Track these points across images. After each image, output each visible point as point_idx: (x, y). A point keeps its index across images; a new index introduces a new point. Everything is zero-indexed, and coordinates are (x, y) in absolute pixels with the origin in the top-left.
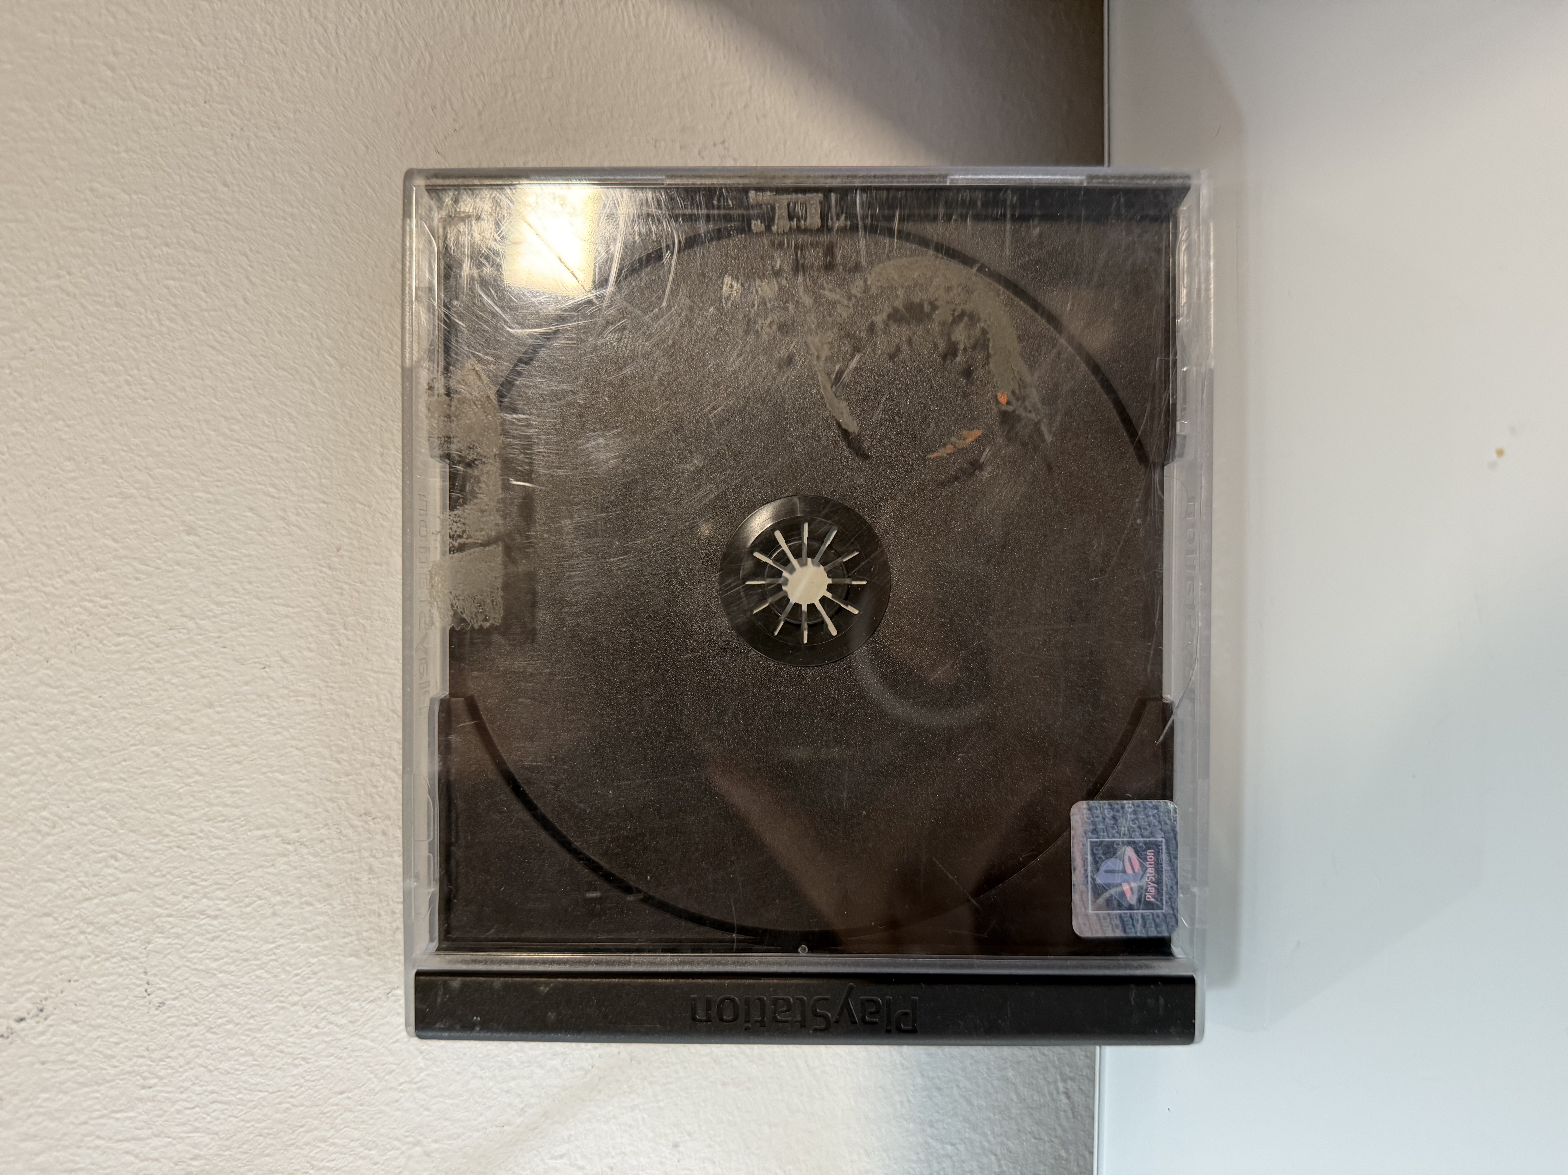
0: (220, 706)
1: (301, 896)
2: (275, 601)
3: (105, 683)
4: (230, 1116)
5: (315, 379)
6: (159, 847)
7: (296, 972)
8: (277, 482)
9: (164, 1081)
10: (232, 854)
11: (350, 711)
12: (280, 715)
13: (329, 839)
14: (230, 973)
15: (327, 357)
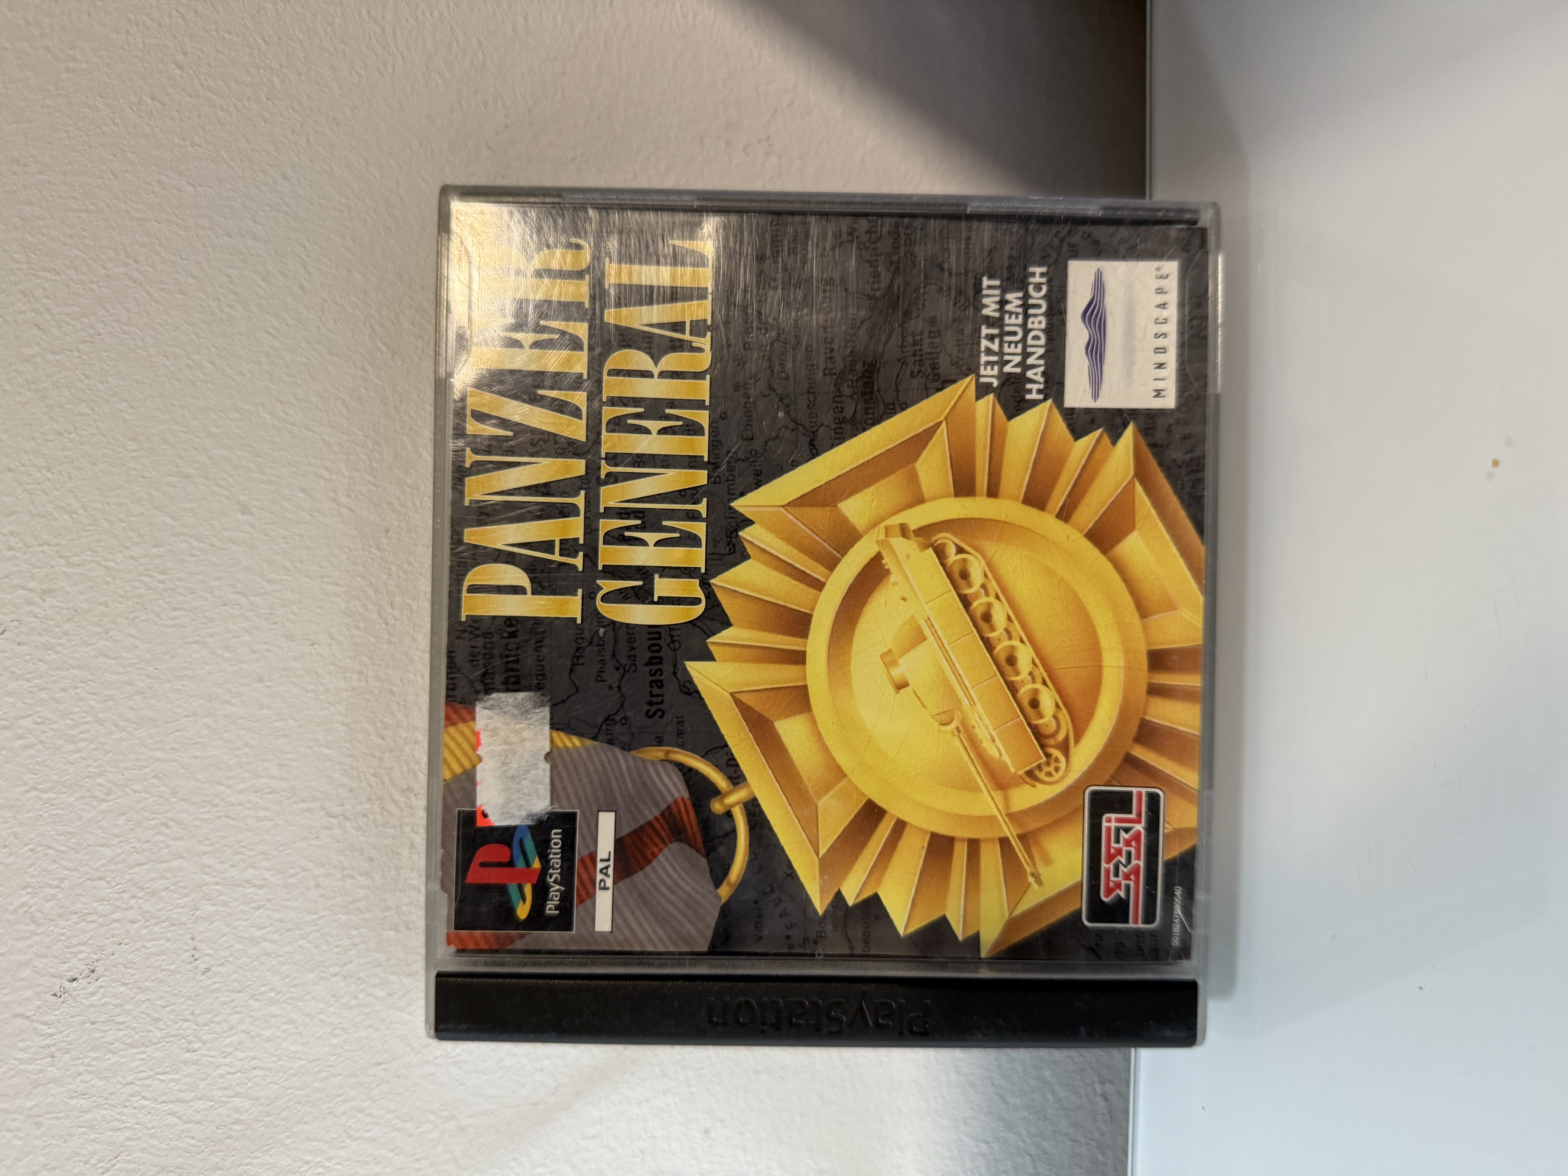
0: (270, 680)
1: (343, 869)
2: (325, 580)
4: (270, 1083)
6: (208, 816)
7: (338, 943)
11: (394, 689)
14: (274, 942)
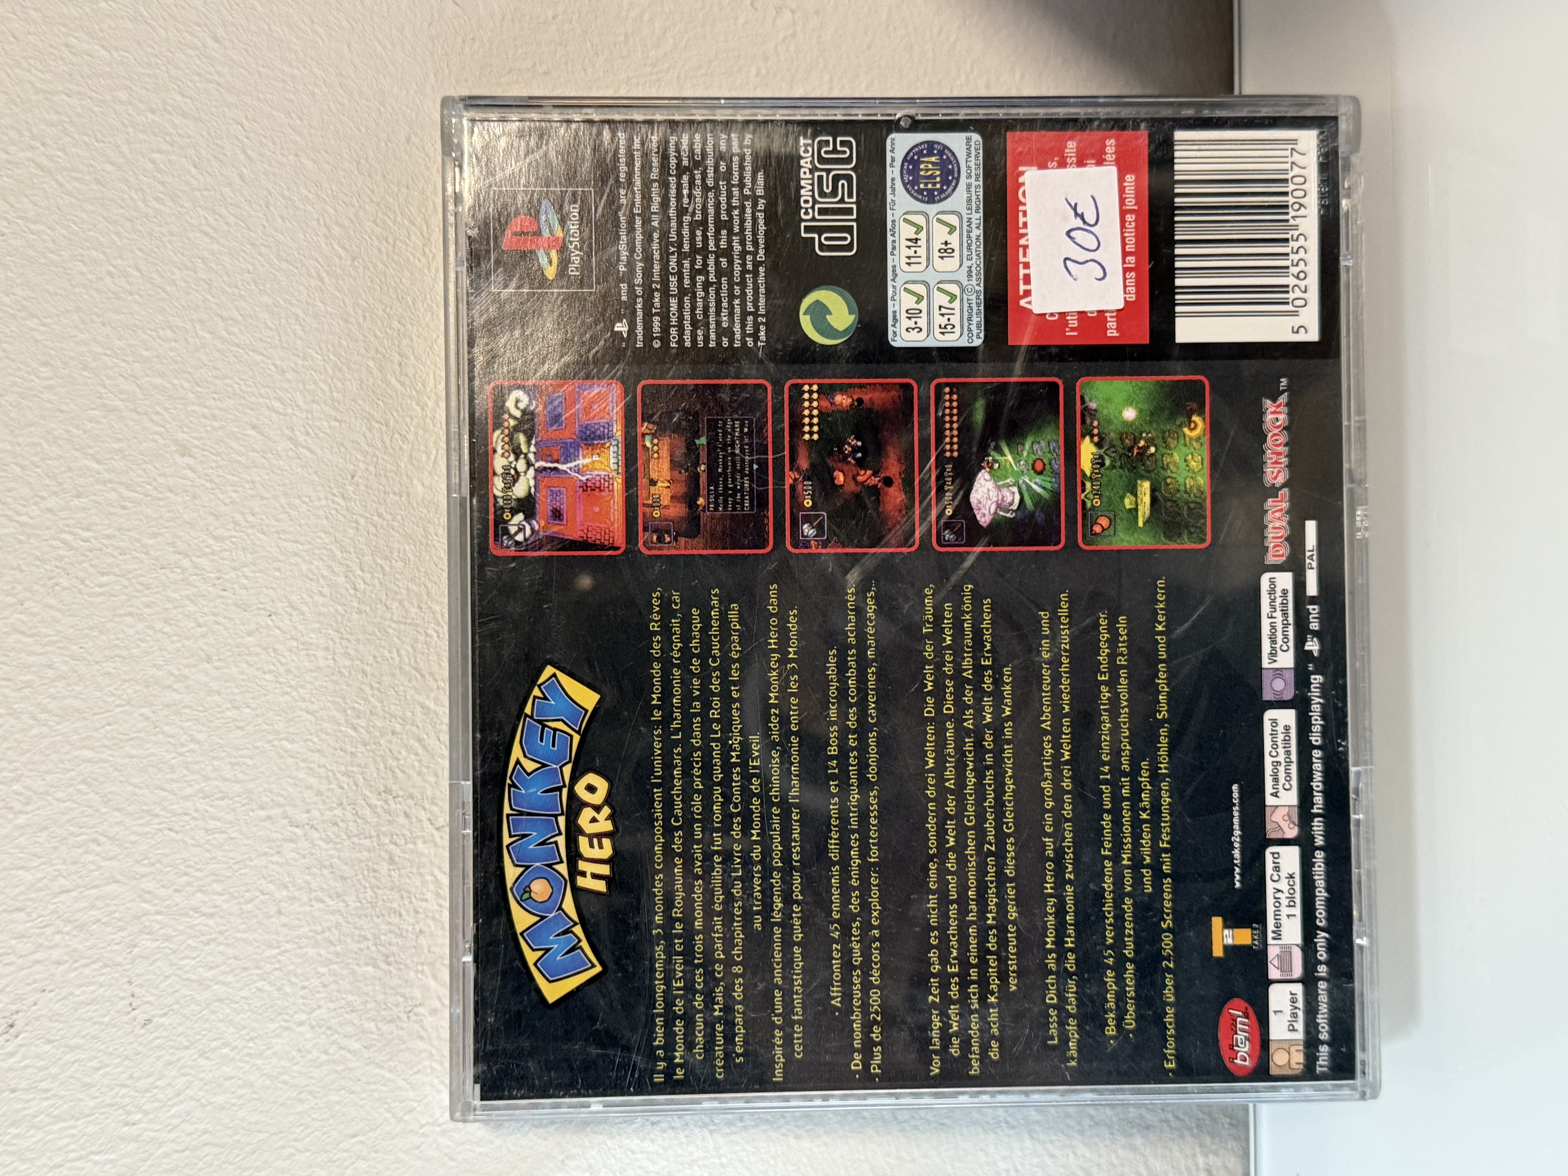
3: (86, 631)
5: (324, 274)
8: (282, 395)
9: (151, 1116)
10: (232, 839)
12: (288, 671)
13: (343, 821)
15: (336, 247)
